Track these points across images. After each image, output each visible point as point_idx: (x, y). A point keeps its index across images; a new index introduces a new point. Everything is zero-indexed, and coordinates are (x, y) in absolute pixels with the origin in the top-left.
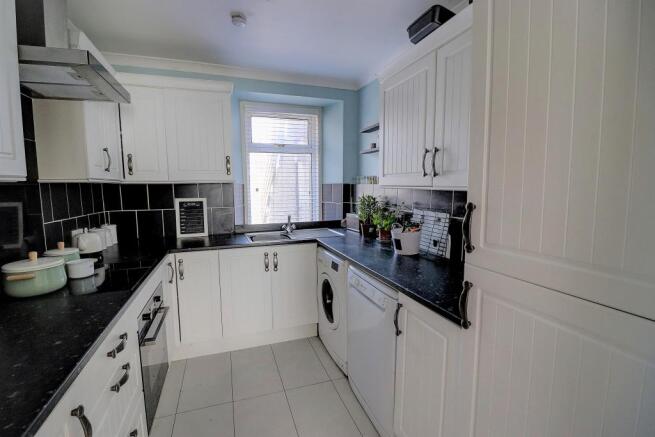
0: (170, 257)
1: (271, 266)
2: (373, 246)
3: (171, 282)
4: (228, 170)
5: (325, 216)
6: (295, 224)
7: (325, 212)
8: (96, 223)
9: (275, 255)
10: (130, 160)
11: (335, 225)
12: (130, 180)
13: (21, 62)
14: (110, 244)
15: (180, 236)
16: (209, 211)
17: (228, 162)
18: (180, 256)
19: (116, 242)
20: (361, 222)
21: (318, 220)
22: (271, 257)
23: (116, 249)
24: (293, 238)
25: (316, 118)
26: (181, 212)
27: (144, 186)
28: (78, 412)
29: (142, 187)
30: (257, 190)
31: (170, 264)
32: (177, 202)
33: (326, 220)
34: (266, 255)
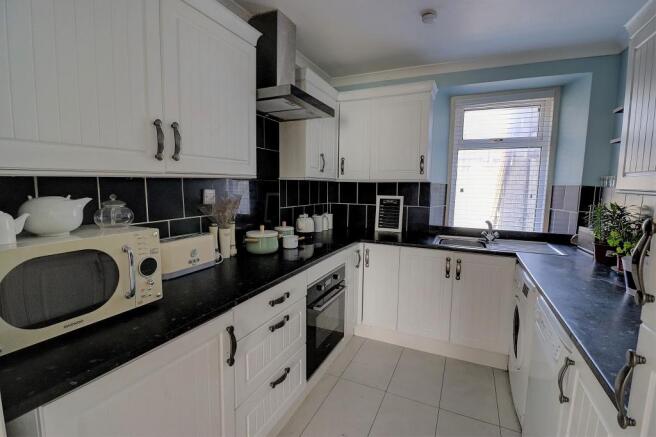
0: (361, 246)
1: (453, 273)
2: (607, 276)
3: (358, 266)
4: (422, 169)
5: (553, 227)
6: (499, 232)
7: (553, 222)
8: (320, 211)
9: (459, 262)
10: (343, 163)
11: (562, 240)
12: (342, 178)
13: (258, 100)
14: (325, 229)
15: (378, 229)
16: (404, 209)
17: (422, 161)
18: (369, 246)
19: (331, 227)
20: (597, 240)
21: (541, 231)
22: (453, 263)
23: (330, 233)
24: (491, 248)
25: (550, 102)
26: (381, 208)
27: (355, 184)
28: (231, 330)
29: (353, 185)
30: (462, 190)
31: (358, 251)
32: (379, 198)
33: (552, 232)
34: (448, 260)
